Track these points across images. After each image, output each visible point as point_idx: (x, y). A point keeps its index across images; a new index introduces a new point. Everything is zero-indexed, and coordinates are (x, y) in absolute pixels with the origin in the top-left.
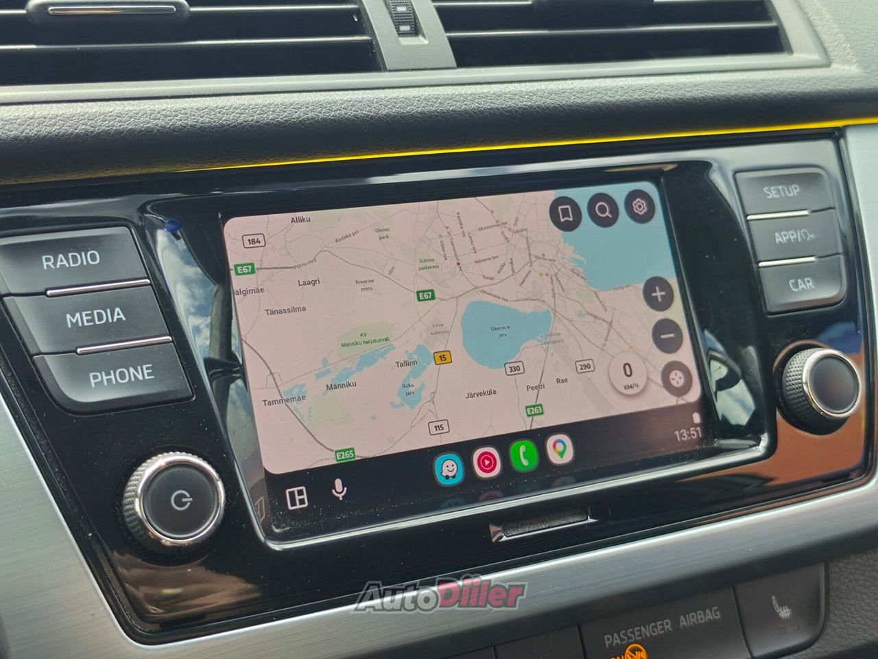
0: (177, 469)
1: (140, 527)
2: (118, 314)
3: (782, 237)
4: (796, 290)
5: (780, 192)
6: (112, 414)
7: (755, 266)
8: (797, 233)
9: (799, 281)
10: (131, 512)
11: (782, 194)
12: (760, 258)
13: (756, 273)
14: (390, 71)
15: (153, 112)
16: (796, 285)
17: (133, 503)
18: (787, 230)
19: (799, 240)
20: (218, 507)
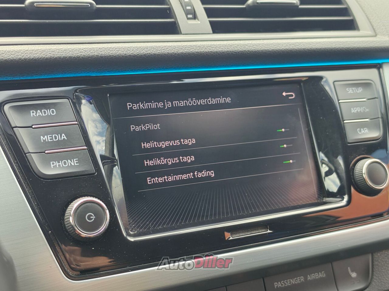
0: (89, 204)
1: (72, 229)
2: (64, 137)
3: (354, 110)
4: (360, 133)
5: (353, 91)
6: (60, 180)
7: (342, 122)
8: (361, 109)
9: (362, 129)
10: (68, 222)
11: (355, 92)
12: (345, 118)
13: (343, 125)
14: (183, 34)
15: (80, 49)
16: (360, 131)
17: (69, 218)
18: (357, 107)
19: (362, 111)
20: (106, 221)
